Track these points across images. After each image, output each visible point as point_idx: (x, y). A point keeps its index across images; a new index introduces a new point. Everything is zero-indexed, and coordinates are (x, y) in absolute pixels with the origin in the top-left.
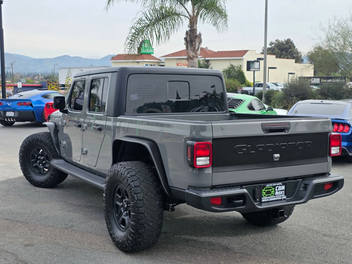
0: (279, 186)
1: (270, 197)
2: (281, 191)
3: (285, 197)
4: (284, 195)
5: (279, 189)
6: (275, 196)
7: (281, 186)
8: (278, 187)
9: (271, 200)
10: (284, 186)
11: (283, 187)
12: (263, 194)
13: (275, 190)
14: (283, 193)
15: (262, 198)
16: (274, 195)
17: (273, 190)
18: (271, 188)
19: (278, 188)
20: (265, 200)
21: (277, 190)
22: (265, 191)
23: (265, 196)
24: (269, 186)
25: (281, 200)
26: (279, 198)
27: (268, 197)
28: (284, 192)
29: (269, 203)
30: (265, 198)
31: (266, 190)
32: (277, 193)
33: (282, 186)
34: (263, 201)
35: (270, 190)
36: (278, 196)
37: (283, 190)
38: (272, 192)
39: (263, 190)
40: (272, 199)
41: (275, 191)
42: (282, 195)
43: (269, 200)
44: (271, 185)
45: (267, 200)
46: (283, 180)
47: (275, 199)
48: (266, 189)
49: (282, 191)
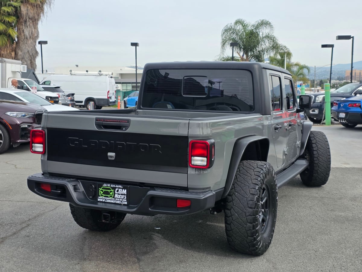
0: (120, 189)
1: (108, 198)
2: (121, 194)
3: (126, 203)
4: (126, 200)
5: (120, 192)
6: (114, 199)
7: (121, 190)
8: (118, 189)
9: (108, 201)
10: (126, 190)
11: (125, 192)
12: (100, 193)
13: (114, 191)
14: (124, 197)
15: (99, 197)
16: (114, 197)
17: (111, 192)
18: (110, 189)
19: (118, 191)
20: (101, 200)
21: (117, 193)
22: (102, 191)
23: (103, 195)
24: (106, 186)
25: (120, 204)
26: (118, 202)
27: (105, 198)
28: (126, 197)
29: (106, 204)
30: (102, 198)
31: (104, 190)
32: (116, 196)
33: (123, 190)
34: (99, 200)
35: (109, 191)
36: (118, 199)
37: (125, 195)
38: (111, 193)
39: (99, 189)
40: (110, 201)
41: (115, 194)
42: (124, 200)
43: (106, 201)
44: (109, 185)
45: (104, 201)
46: (125, 184)
47: (112, 201)
48: (103, 188)
49: (123, 194)
